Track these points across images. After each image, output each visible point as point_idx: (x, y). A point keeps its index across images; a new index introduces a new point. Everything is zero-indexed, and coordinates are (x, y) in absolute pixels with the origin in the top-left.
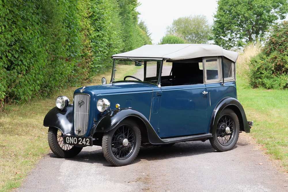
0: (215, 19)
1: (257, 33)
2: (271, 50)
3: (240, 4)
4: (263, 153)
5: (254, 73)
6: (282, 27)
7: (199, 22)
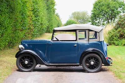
0: (92, 12)
1: (111, 19)
2: (118, 27)
3: (104, 5)
4: (113, 76)
5: (110, 38)
6: (123, 16)
7: (84, 14)
